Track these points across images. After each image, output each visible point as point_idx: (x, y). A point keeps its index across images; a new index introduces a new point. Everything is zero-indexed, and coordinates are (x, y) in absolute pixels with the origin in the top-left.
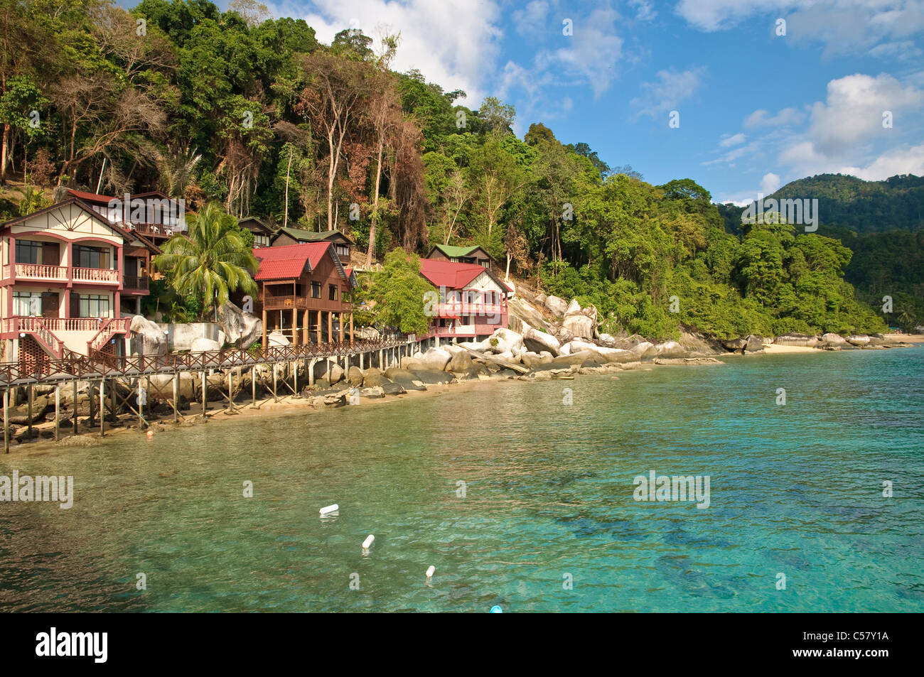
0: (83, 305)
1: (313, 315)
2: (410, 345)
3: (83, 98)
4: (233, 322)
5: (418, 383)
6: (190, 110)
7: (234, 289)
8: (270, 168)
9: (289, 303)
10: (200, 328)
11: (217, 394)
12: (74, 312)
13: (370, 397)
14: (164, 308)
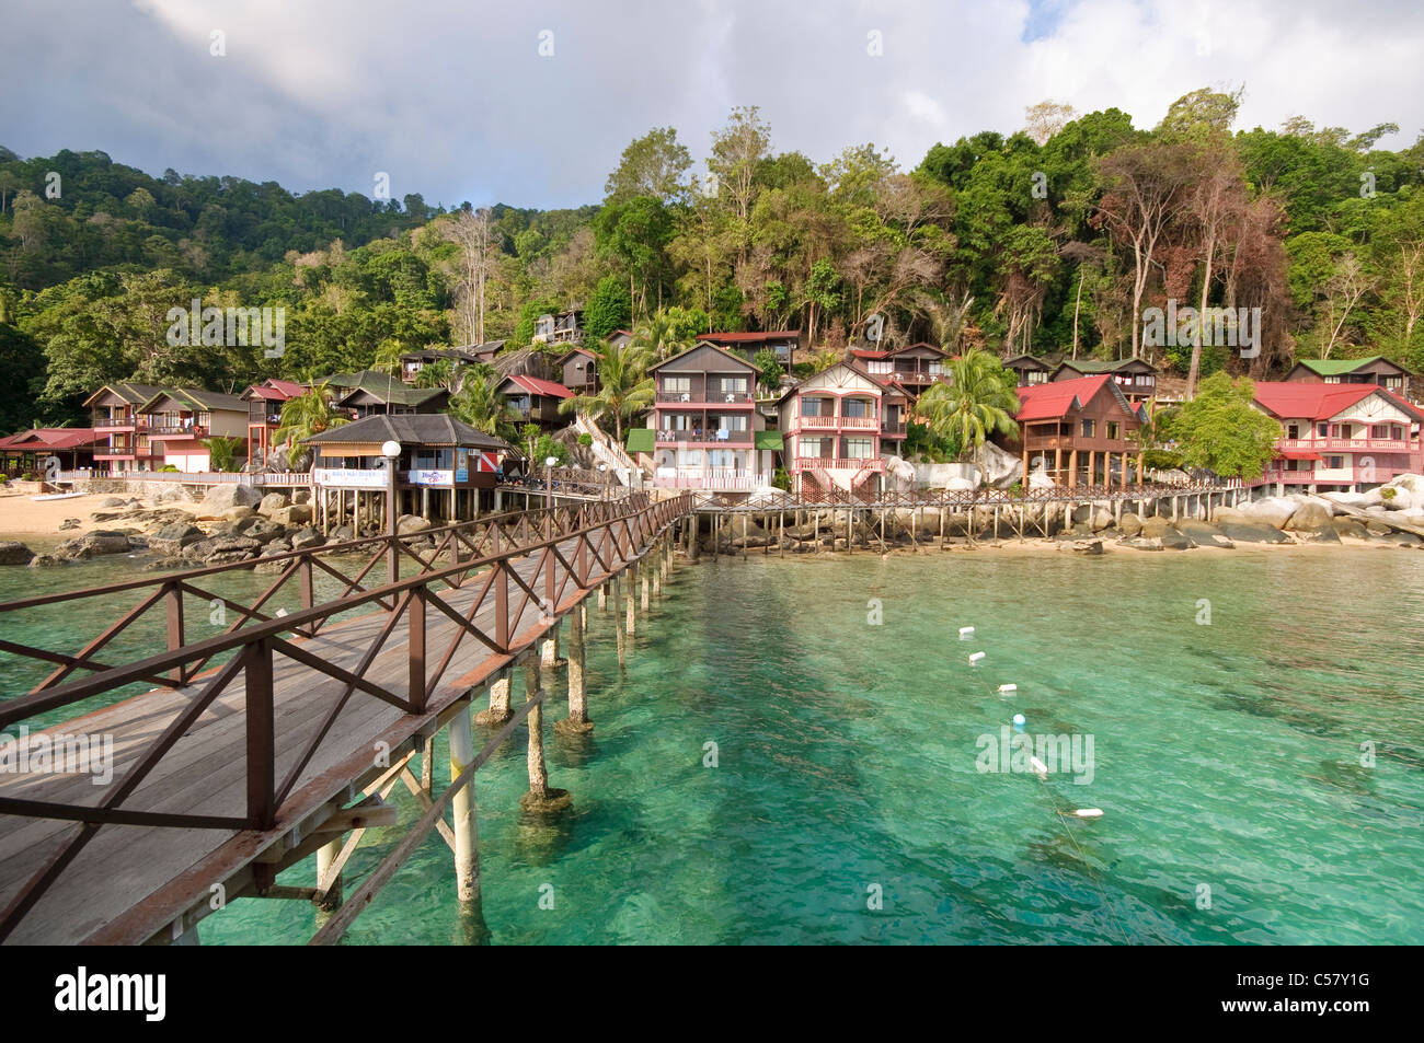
0: (851, 447)
1: (1083, 457)
2: (1230, 492)
3: (866, 268)
4: (992, 462)
5: (1222, 539)
6: (967, 252)
7: (990, 431)
8: (1059, 294)
9: (1054, 443)
10: (954, 469)
11: (956, 530)
12: (844, 454)
13: (1141, 548)
14: (922, 448)
